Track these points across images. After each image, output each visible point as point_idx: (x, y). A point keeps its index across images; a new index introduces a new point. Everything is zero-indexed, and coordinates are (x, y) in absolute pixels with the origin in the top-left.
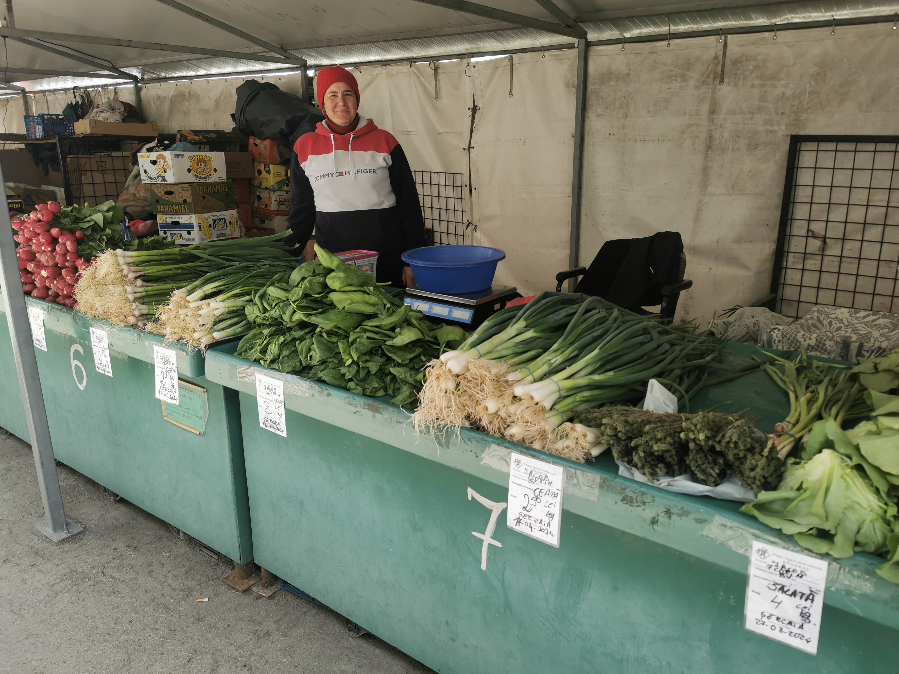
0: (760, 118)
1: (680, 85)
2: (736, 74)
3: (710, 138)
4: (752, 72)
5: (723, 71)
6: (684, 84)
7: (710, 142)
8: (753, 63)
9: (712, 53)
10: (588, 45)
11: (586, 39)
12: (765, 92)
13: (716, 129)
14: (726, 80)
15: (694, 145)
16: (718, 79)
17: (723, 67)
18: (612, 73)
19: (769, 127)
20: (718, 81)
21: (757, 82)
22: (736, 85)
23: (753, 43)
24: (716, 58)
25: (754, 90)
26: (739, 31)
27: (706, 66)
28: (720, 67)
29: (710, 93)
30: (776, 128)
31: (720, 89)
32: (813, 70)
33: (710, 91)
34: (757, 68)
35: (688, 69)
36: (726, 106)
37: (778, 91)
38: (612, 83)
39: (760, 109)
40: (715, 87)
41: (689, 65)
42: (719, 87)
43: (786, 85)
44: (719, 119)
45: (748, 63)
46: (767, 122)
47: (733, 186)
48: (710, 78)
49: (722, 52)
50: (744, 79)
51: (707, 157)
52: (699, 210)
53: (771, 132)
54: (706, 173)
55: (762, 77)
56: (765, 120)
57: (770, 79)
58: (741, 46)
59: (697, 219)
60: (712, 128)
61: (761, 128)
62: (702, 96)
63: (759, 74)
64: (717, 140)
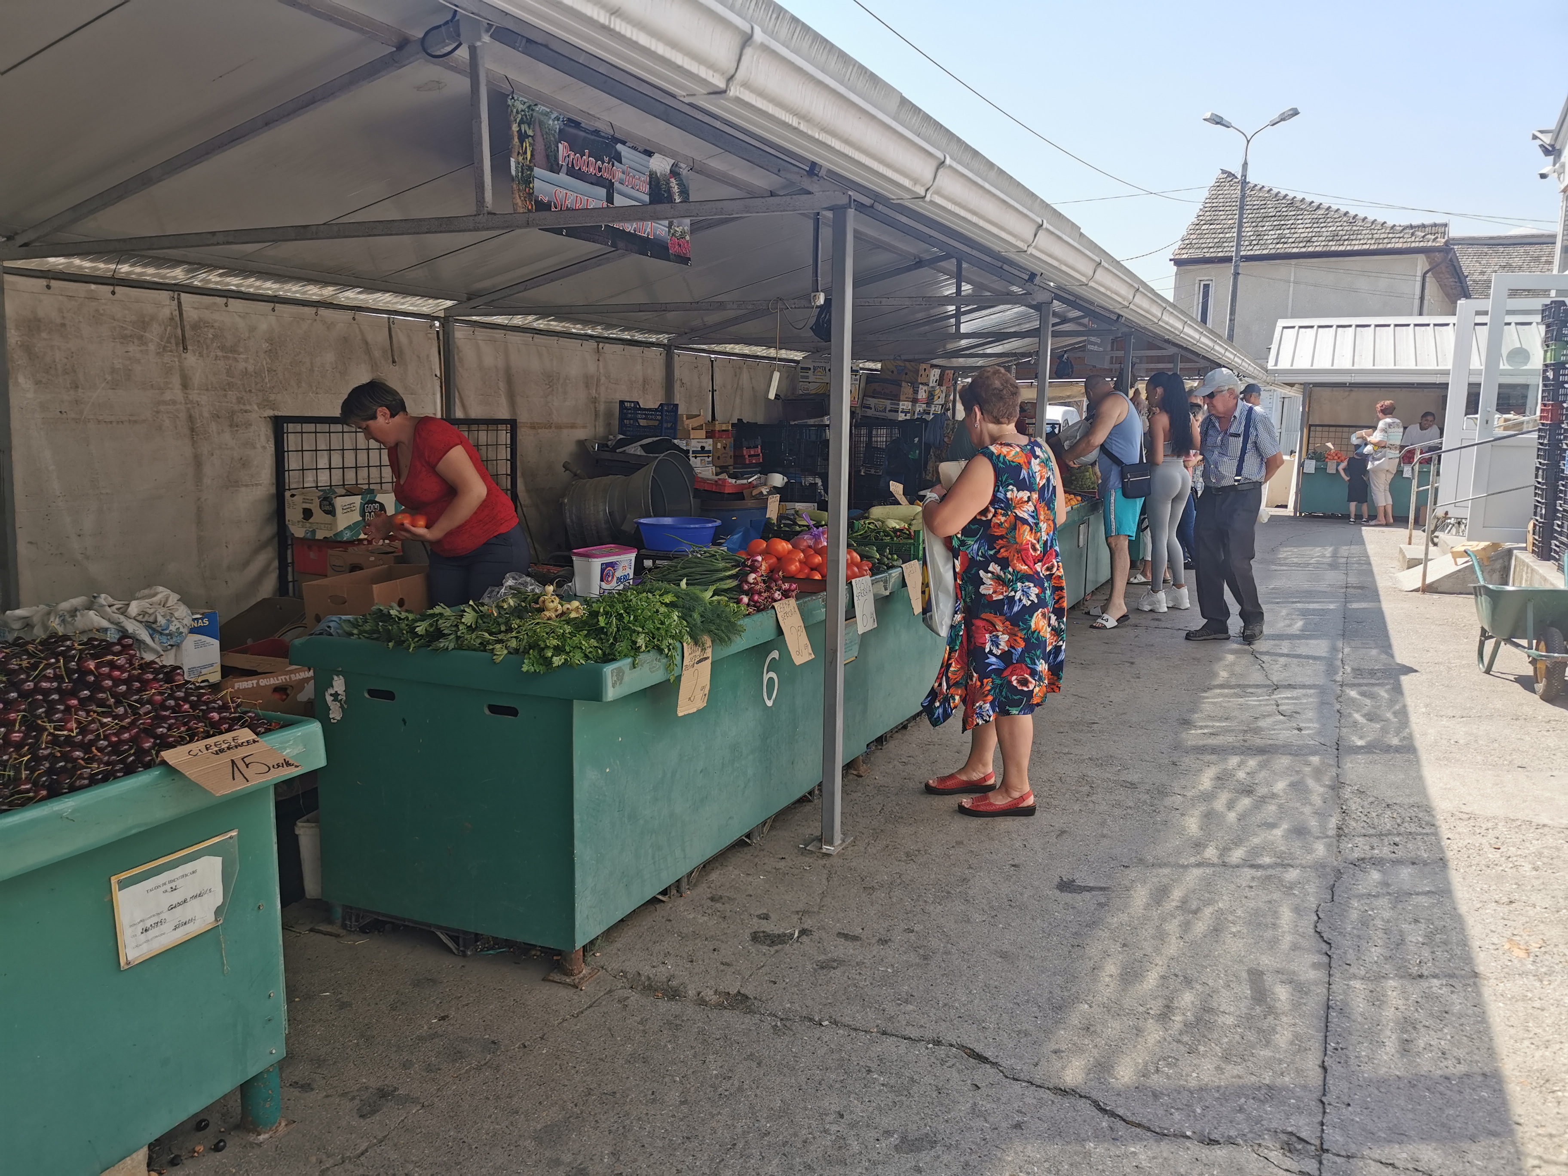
0: (232, 395)
1: (139, 348)
2: (199, 341)
3: (190, 418)
4: (212, 340)
5: (183, 336)
6: (143, 348)
7: (192, 422)
8: (212, 331)
9: (166, 312)
12: (230, 367)
13: (193, 407)
14: (188, 347)
15: (176, 427)
16: (181, 346)
17: (183, 331)
19: (242, 407)
20: (182, 348)
21: (220, 353)
22: (200, 355)
23: (207, 308)
24: (172, 319)
25: (218, 362)
26: (192, 290)
27: (163, 327)
28: (179, 331)
29: (176, 363)
30: (248, 407)
31: (185, 359)
32: (265, 346)
33: (176, 359)
34: (215, 336)
35: (144, 329)
36: (197, 379)
37: (241, 365)
38: (44, 335)
39: (231, 385)
40: (180, 356)
41: (143, 323)
42: (184, 355)
43: (246, 360)
44: (194, 396)
45: (206, 329)
46: (240, 400)
47: (228, 477)
48: (170, 343)
49: (177, 312)
50: (207, 349)
51: (194, 443)
52: (199, 511)
53: (246, 412)
54: (198, 462)
55: (222, 348)
56: (237, 398)
57: (231, 351)
58: (195, 308)
59: (199, 521)
60: (189, 406)
61: (236, 408)
62: (168, 365)
63: (219, 344)
64: (199, 421)
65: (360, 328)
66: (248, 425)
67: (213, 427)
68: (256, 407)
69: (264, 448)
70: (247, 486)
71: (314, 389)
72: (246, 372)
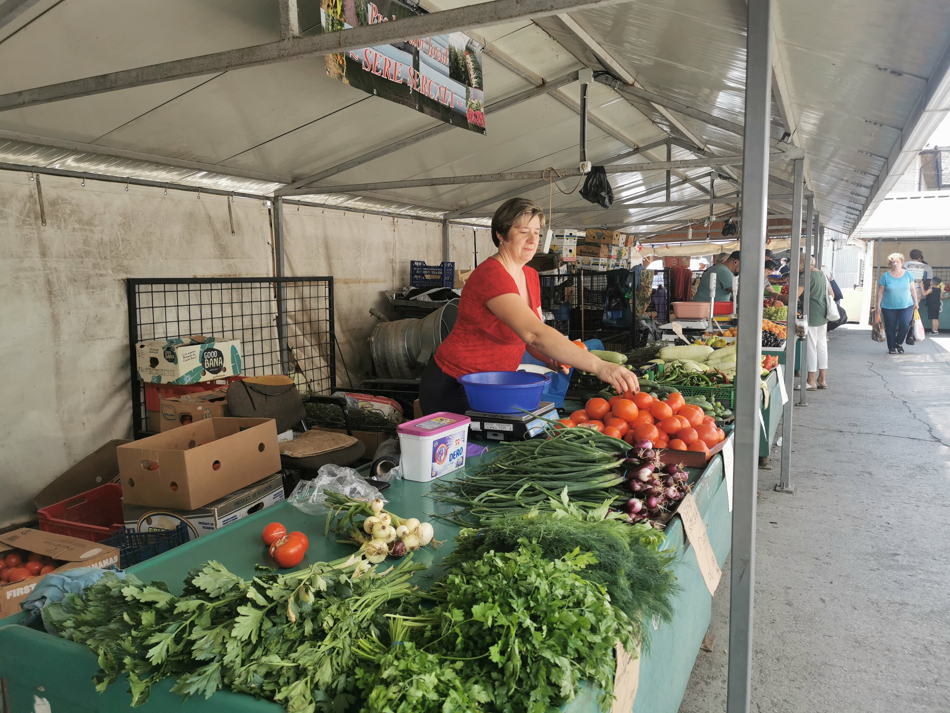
0: (89, 262)
2: (57, 216)
3: (49, 282)
4: (70, 215)
5: (42, 211)
6: (3, 222)
7: (50, 286)
8: (69, 207)
9: (26, 190)
12: (87, 237)
13: (51, 273)
14: (47, 221)
15: (34, 291)
16: (40, 220)
17: (42, 206)
19: (97, 271)
20: (41, 222)
21: (77, 226)
22: (59, 227)
23: (65, 187)
24: (31, 196)
25: (76, 233)
27: (22, 204)
28: (38, 207)
29: (36, 234)
30: (103, 272)
31: (44, 231)
32: (120, 219)
33: (35, 232)
34: (73, 212)
35: (4, 205)
36: (55, 248)
37: (97, 236)
39: (87, 253)
40: (39, 228)
41: (4, 201)
42: (42, 228)
43: (102, 232)
44: (52, 263)
45: (64, 206)
46: (95, 266)
47: (84, 332)
48: (29, 217)
49: (36, 190)
50: (65, 222)
51: (52, 304)
52: (58, 363)
53: (101, 276)
54: (55, 321)
55: (80, 221)
56: (93, 264)
57: (88, 224)
58: (54, 187)
59: (58, 373)
60: (48, 272)
61: (92, 272)
62: (27, 237)
63: (76, 218)
64: (56, 284)
65: (204, 205)
66: (103, 287)
67: (71, 290)
68: (110, 272)
69: (118, 306)
70: (102, 339)
71: (164, 255)
72: (101, 242)
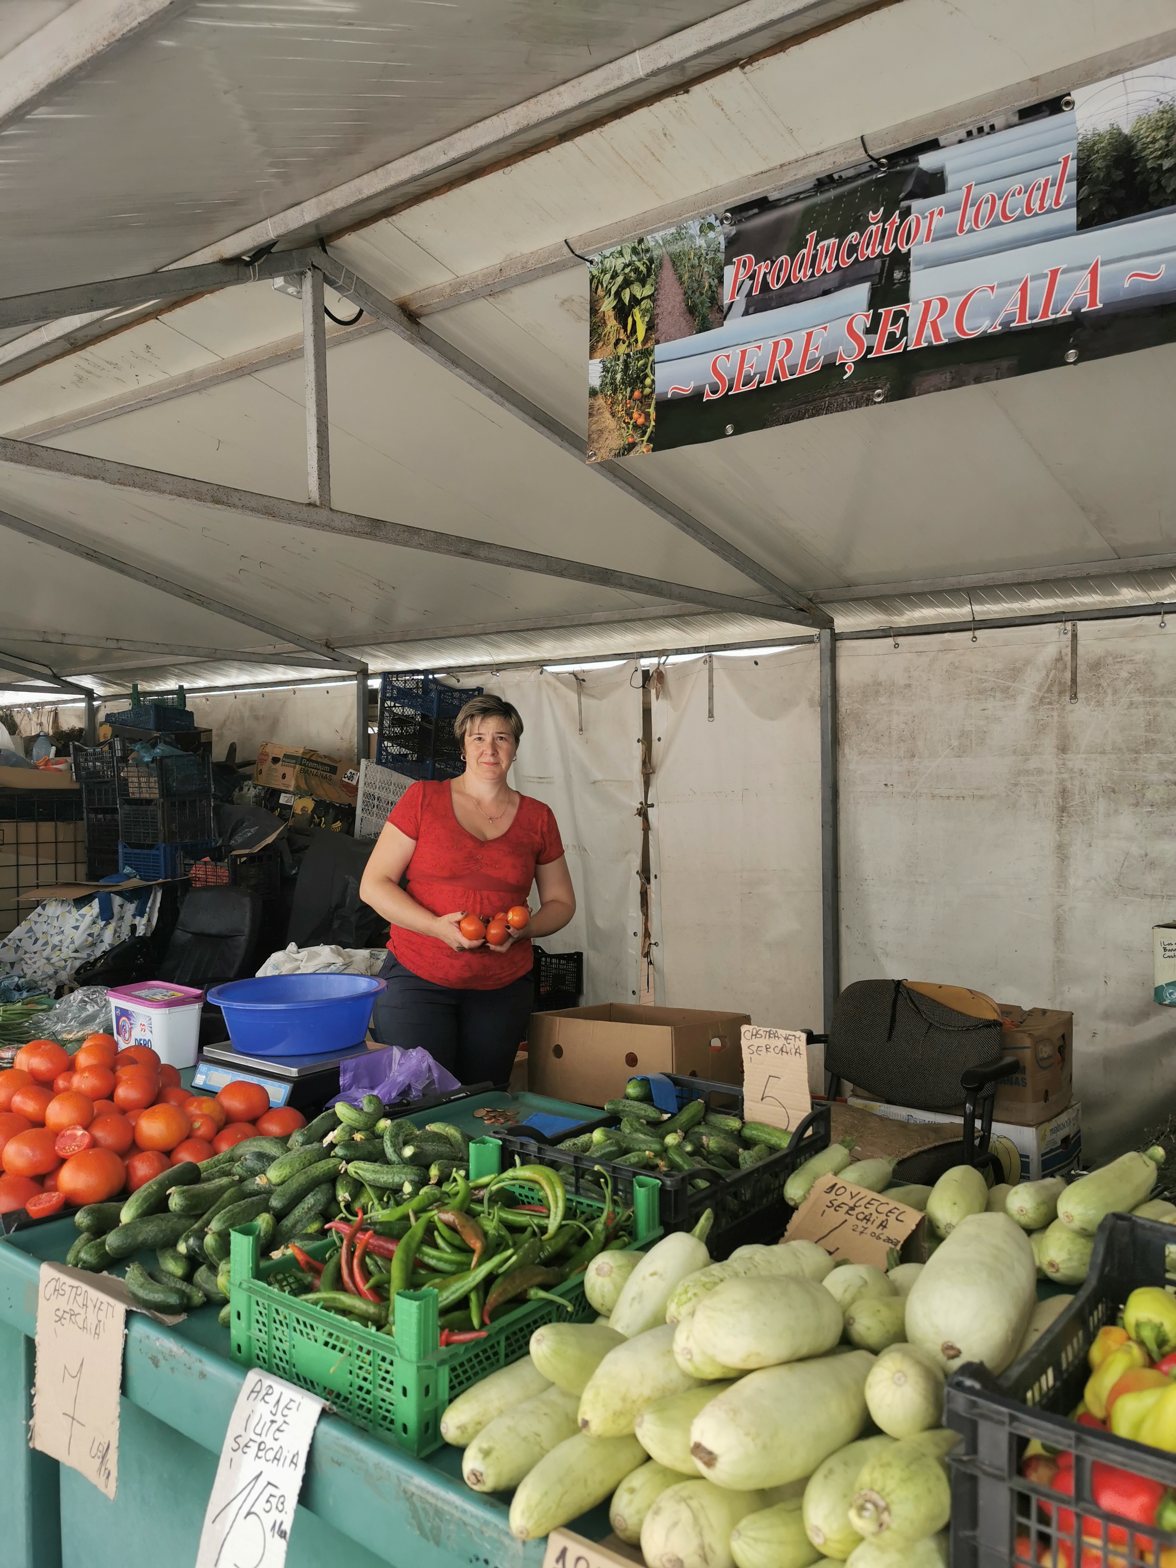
0: (1150, 760)
1: (1002, 703)
2: (1100, 685)
3: (1064, 792)
4: (1127, 681)
5: (1074, 680)
6: (1008, 702)
7: (1065, 799)
8: (1130, 667)
9: (1050, 652)
10: (836, 637)
11: (832, 629)
12: (1156, 716)
13: (1072, 778)
14: (1079, 695)
16: (1068, 694)
17: (1074, 673)
18: (880, 684)
20: (1068, 698)
21: (1138, 698)
22: (1099, 704)
23: (1124, 635)
24: (1060, 659)
25: (1134, 711)
26: (1096, 615)
27: (1044, 673)
28: (1068, 675)
29: (1056, 718)
31: (1071, 712)
33: (1055, 714)
34: (1134, 675)
35: (1013, 679)
36: (1087, 738)
38: (882, 700)
39: (1150, 744)
40: (1063, 709)
41: (1014, 672)
42: (1069, 707)
44: (1076, 761)
45: (1117, 666)
47: (1118, 880)
48: (1052, 692)
49: (1069, 649)
50: (1113, 694)
51: (1061, 826)
52: (1060, 923)
54: (1063, 855)
55: (1146, 690)
56: (1161, 763)
57: (1162, 694)
58: (1102, 639)
59: (1059, 937)
60: (1065, 776)
62: (1042, 722)
63: (1139, 685)
64: (1077, 797)
67: (1101, 805)
